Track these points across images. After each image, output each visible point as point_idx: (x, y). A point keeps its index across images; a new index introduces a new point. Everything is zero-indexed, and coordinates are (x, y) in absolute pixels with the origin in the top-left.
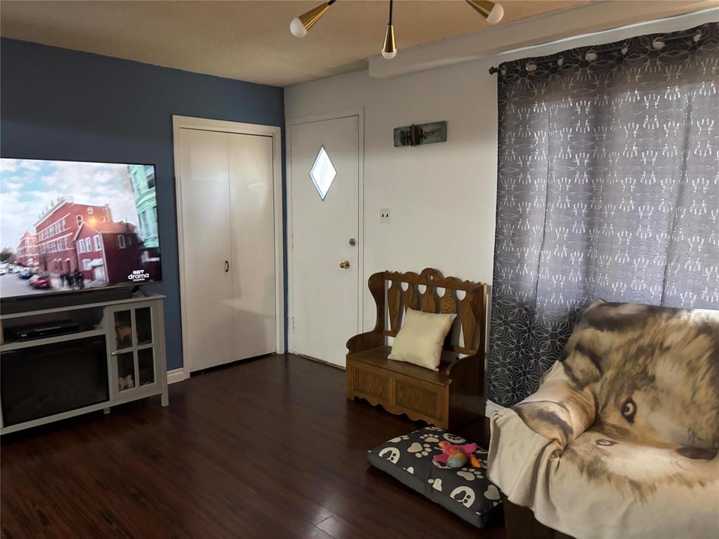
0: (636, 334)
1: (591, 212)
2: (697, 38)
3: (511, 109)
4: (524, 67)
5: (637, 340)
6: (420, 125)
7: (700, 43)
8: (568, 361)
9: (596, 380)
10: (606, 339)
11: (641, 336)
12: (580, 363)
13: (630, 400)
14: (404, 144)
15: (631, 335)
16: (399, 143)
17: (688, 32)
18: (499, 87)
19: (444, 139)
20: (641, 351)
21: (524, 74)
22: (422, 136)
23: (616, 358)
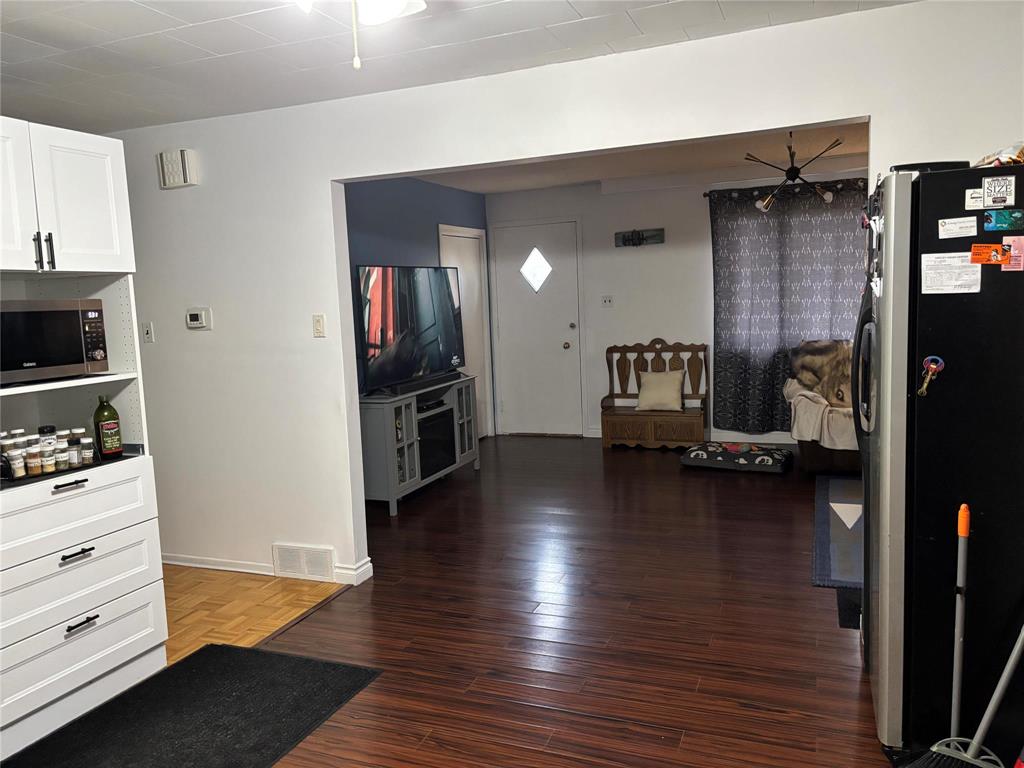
0: (834, 355)
1: (782, 289)
2: (839, 186)
3: (722, 222)
4: (730, 194)
5: (835, 358)
6: (642, 231)
7: (842, 189)
8: (799, 376)
9: (818, 384)
10: (818, 360)
11: (837, 355)
12: (807, 376)
13: (839, 390)
14: (625, 245)
15: (831, 356)
16: (621, 244)
17: (833, 182)
18: (711, 206)
19: (662, 241)
20: (838, 363)
21: (731, 199)
22: (643, 239)
23: (827, 369)
